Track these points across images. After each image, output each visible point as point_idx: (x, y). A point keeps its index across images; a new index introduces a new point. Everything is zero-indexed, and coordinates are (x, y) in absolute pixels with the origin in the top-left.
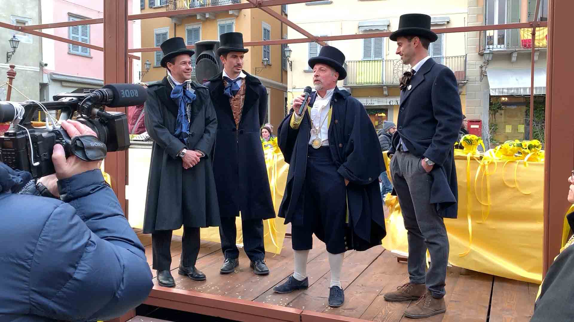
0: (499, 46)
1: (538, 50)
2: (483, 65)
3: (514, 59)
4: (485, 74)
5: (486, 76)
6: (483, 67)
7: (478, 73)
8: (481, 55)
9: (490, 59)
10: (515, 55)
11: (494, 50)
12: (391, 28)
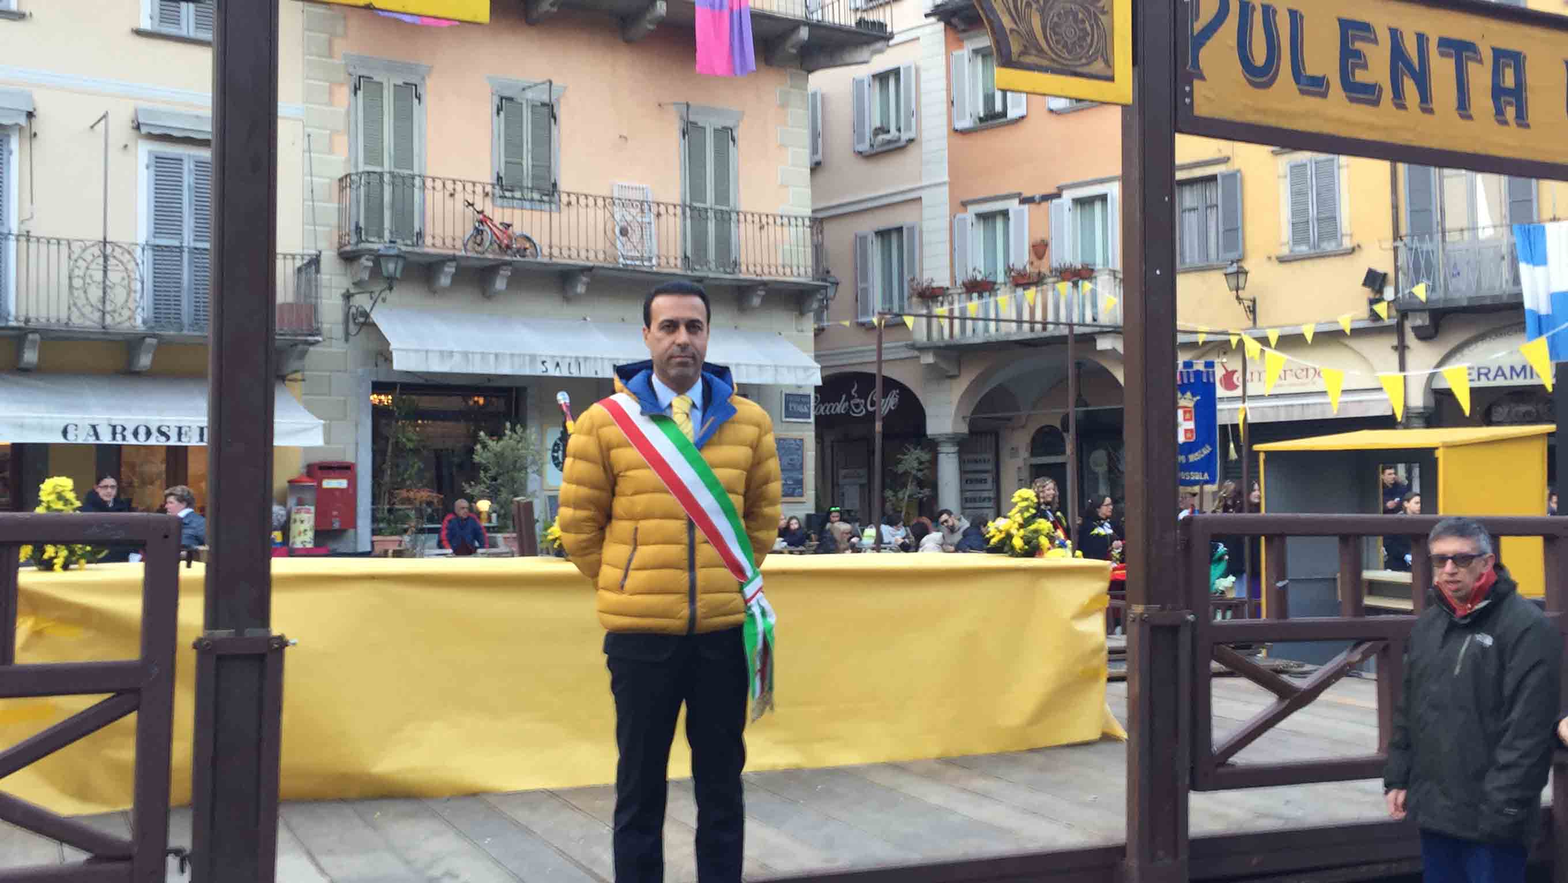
3: (445, 281)
4: (366, 320)
5: (374, 324)
6: (353, 295)
7: (339, 317)
8: (349, 257)
9: (398, 275)
10: (450, 269)
12: (38, 125)
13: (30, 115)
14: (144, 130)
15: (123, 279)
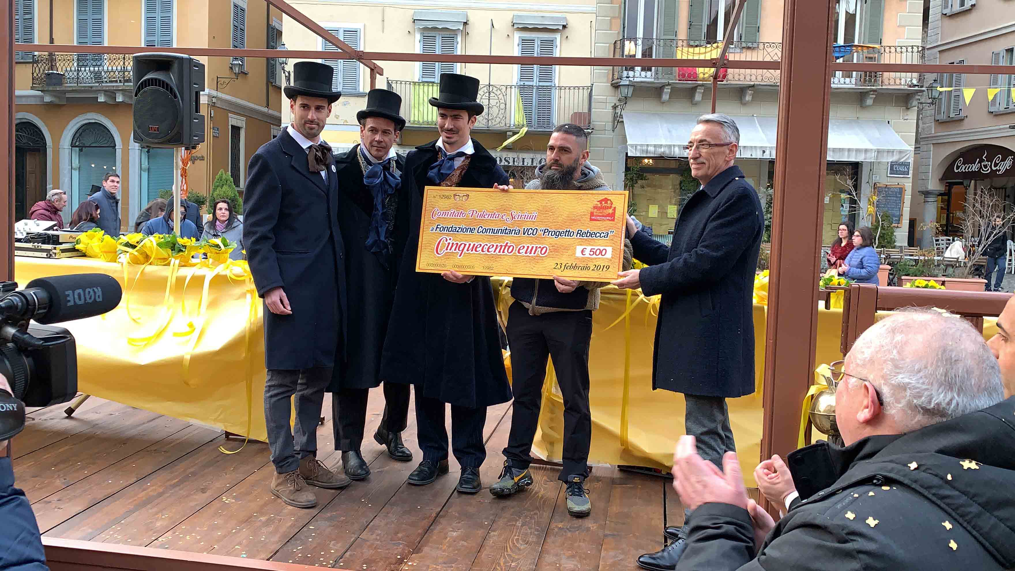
0: (643, 73)
1: (702, 85)
2: (617, 104)
3: (665, 97)
4: (620, 120)
5: (623, 122)
6: (617, 106)
7: (610, 118)
8: (616, 86)
9: (630, 95)
10: (667, 90)
11: (636, 80)
12: (469, 29)
13: (465, 24)
14: (516, 26)
15: (497, 103)
